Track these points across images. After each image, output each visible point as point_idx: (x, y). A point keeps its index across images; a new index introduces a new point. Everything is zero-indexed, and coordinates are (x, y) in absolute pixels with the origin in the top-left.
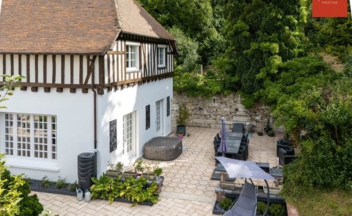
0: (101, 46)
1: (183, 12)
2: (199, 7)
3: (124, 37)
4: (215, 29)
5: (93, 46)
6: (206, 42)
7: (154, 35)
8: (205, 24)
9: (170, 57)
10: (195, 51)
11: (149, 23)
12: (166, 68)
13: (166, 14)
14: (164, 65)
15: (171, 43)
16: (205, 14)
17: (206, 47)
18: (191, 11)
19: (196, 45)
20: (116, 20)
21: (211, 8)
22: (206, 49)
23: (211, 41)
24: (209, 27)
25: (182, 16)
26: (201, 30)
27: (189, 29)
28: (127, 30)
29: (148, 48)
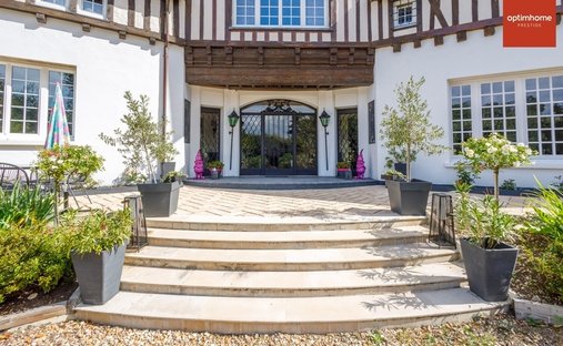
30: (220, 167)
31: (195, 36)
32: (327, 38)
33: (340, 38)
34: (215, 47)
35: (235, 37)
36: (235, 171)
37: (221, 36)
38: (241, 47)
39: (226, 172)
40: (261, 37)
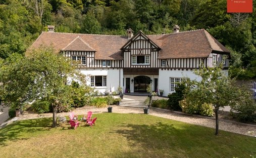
0: (207, 55)
1: (232, 37)
2: (242, 33)
3: (214, 52)
4: (253, 46)
5: (203, 55)
6: (247, 54)
7: (221, 50)
8: (247, 43)
9: (228, 60)
10: (239, 59)
11: (219, 45)
12: (225, 65)
13: (221, 39)
14: (225, 64)
15: (228, 54)
16: (246, 37)
17: (247, 56)
18: (237, 36)
19: (240, 55)
20: (210, 46)
21: (251, 33)
22: (247, 57)
23: (250, 53)
24: (249, 45)
25: (232, 39)
26: (243, 47)
27: (235, 47)
28: (214, 49)
29: (219, 55)
30: (130, 91)
31: (125, 67)
32: (149, 67)
33: (152, 67)
34: (128, 68)
35: (132, 67)
36: (133, 91)
37: (129, 67)
38: (133, 68)
39: (131, 92)
40: (137, 67)
